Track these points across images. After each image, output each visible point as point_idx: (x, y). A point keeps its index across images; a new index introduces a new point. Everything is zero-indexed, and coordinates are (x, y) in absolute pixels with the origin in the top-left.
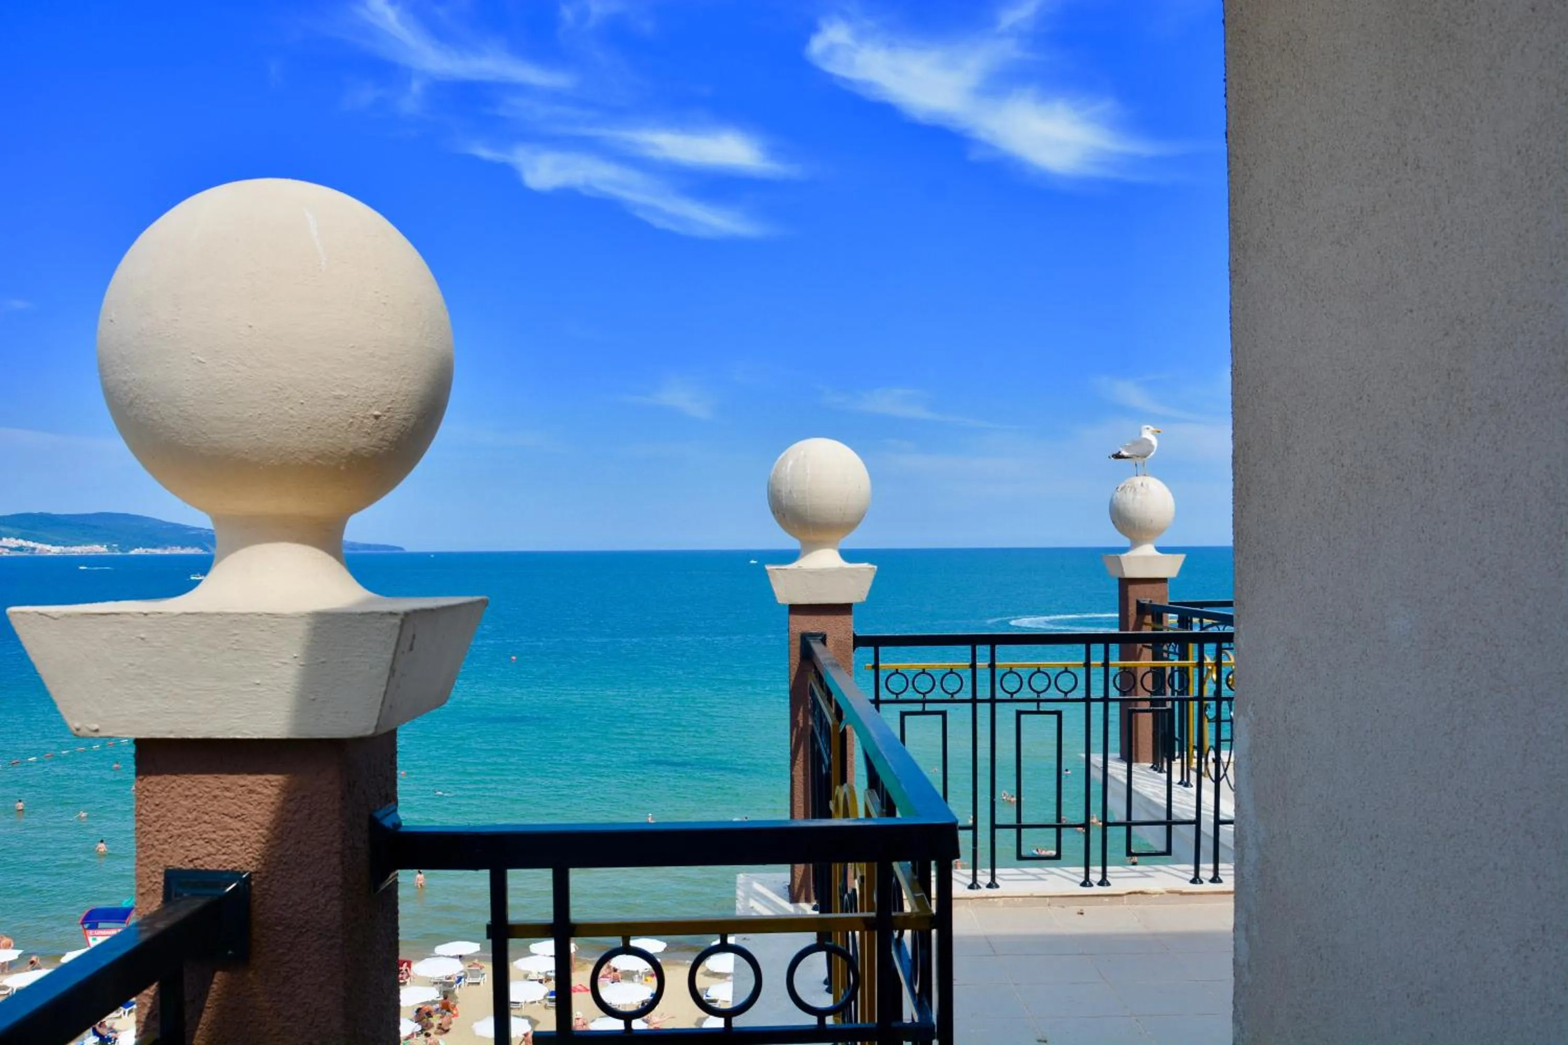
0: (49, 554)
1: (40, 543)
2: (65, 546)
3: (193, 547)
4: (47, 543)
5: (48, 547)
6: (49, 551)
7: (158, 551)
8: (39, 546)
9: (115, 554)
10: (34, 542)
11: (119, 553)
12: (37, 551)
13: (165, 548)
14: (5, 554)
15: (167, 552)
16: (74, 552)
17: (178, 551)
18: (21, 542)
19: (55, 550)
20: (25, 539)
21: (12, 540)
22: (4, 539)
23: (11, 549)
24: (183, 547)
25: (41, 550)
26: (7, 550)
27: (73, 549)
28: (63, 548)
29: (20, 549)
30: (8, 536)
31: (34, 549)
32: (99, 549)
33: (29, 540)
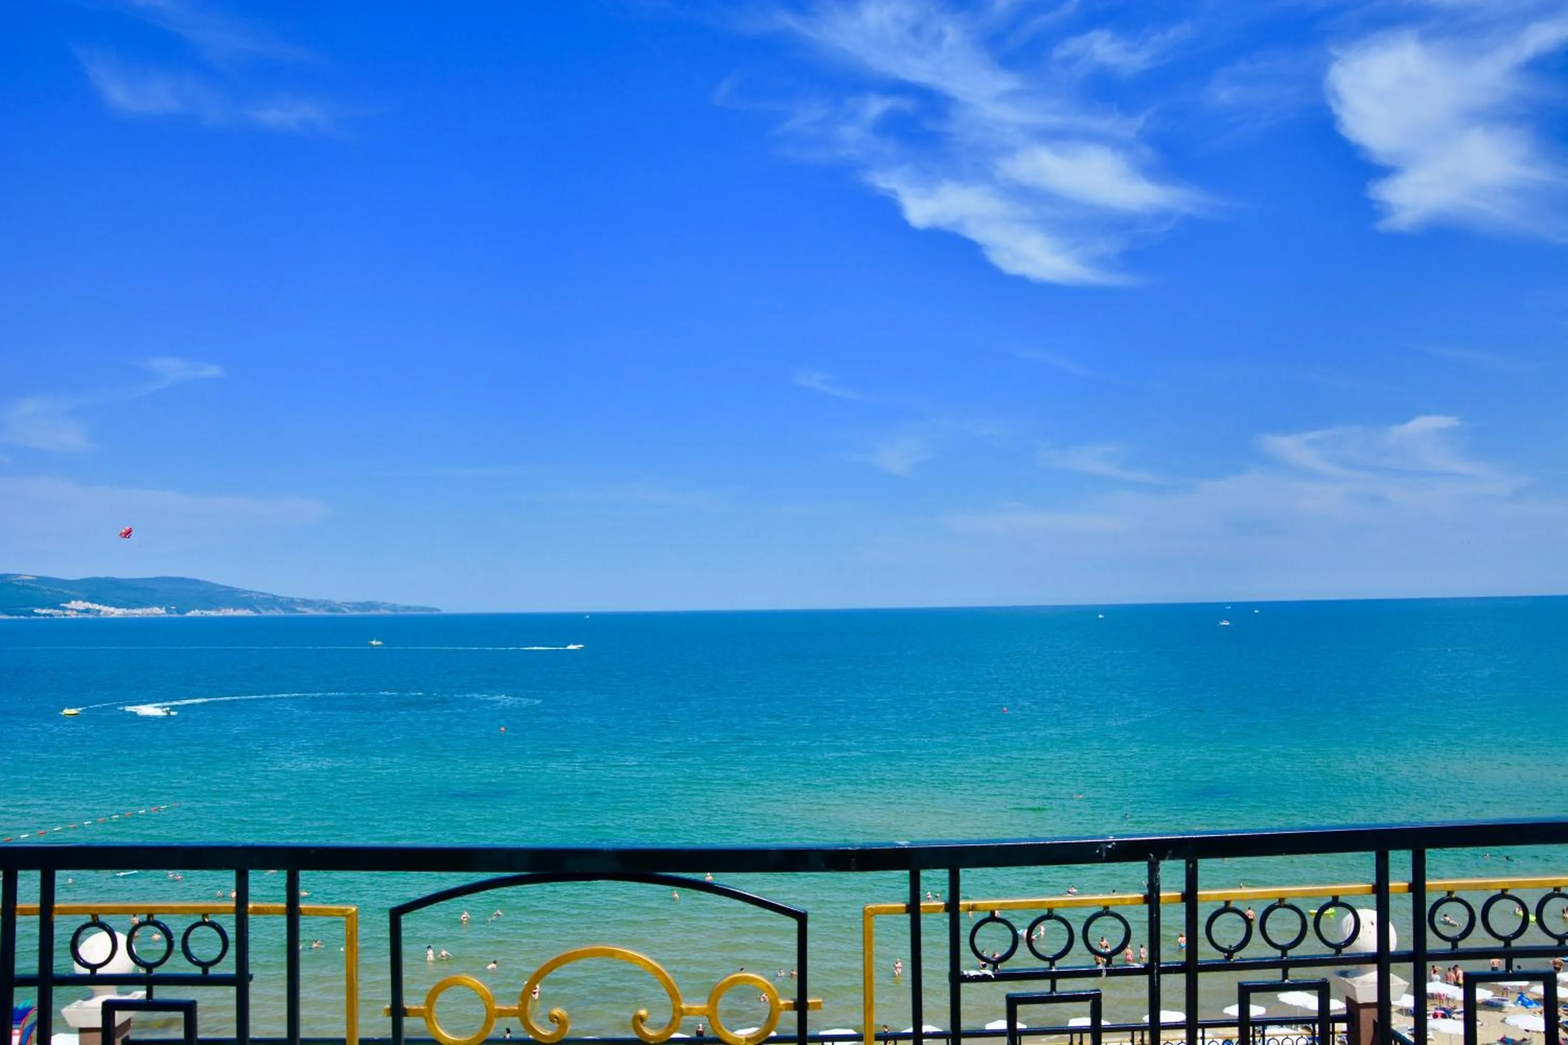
0: (113, 616)
1: (105, 605)
2: (128, 608)
3: (245, 609)
4: (111, 606)
5: (112, 609)
6: (113, 613)
7: (213, 613)
8: (104, 609)
9: (172, 615)
10: (99, 604)
11: (176, 615)
12: (102, 613)
13: (219, 610)
14: (73, 616)
15: (220, 614)
16: (135, 614)
17: (231, 612)
18: (88, 605)
19: (118, 612)
20: (92, 602)
21: (80, 602)
22: (73, 602)
23: (78, 611)
24: (235, 610)
25: (106, 613)
26: (75, 612)
27: (134, 611)
28: (125, 610)
29: (87, 611)
30: (76, 599)
31: (99, 611)
32: (158, 611)
33: (96, 603)
